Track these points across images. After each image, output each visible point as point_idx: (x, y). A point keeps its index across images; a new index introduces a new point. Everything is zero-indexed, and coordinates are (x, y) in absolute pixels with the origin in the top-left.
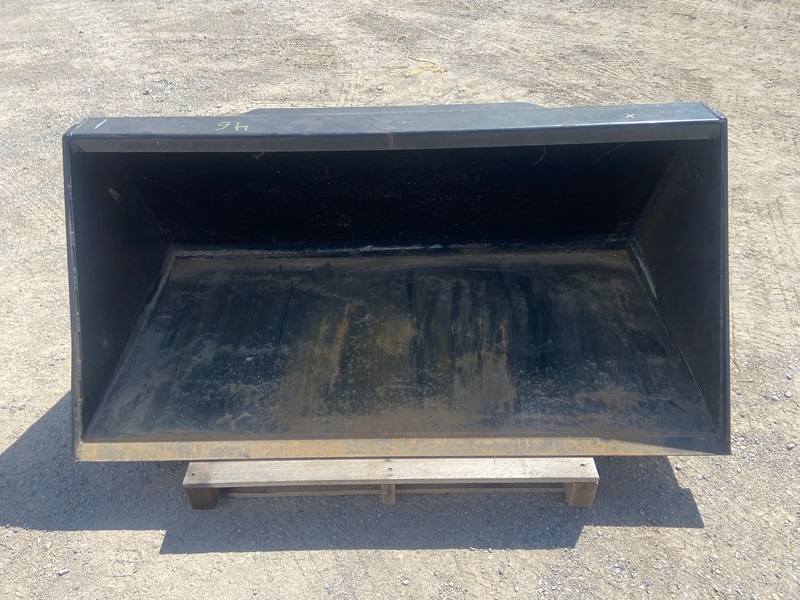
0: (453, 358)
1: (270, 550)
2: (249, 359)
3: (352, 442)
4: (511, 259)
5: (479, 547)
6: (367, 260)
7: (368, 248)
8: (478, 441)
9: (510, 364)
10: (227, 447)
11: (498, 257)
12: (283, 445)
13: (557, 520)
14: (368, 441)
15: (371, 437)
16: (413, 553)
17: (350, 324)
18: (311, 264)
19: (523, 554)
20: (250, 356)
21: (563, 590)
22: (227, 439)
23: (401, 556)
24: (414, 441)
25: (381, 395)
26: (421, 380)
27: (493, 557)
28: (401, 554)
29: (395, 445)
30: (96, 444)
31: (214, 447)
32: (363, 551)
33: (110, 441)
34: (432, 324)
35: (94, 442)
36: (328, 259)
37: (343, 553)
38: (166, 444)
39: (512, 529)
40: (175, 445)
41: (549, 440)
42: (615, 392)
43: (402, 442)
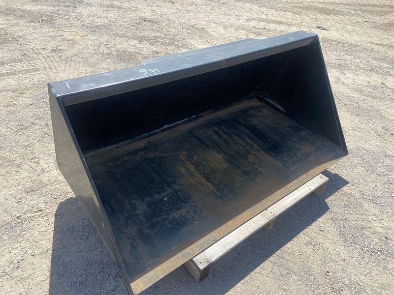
0: (246, 160)
1: (245, 277)
2: (165, 199)
3: (250, 210)
4: (222, 113)
5: (308, 226)
6: (165, 133)
7: (165, 127)
8: (288, 186)
9: (267, 153)
10: (204, 241)
11: (216, 114)
12: (225, 226)
13: (317, 203)
14: (255, 206)
15: (254, 204)
16: (291, 242)
17: (192, 164)
18: (141, 144)
19: (320, 220)
20: (165, 197)
21: (341, 224)
22: (201, 238)
23: (289, 246)
24: (270, 197)
25: (239, 186)
26: (246, 173)
27: (314, 226)
28: (289, 245)
29: (265, 202)
30: (138, 280)
31: (198, 245)
32: (276, 253)
33: (144, 274)
34: (223, 150)
35: (136, 280)
36: (146, 139)
37: (271, 258)
38: (175, 257)
39: (309, 214)
40: (180, 255)
41: (307, 174)
42: (306, 148)
43: (266, 200)
